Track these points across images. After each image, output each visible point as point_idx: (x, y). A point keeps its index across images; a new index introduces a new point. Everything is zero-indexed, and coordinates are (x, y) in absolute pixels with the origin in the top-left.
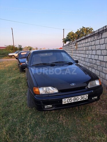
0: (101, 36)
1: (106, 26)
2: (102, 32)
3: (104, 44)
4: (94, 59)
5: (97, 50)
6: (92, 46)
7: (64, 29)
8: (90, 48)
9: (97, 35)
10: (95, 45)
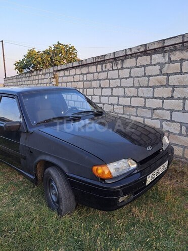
0: (122, 64)
1: (131, 48)
2: (123, 58)
3: (129, 78)
4: (109, 104)
5: (115, 87)
6: (100, 80)
7: (2, 41)
8: (94, 84)
9: (112, 62)
10: (107, 79)
